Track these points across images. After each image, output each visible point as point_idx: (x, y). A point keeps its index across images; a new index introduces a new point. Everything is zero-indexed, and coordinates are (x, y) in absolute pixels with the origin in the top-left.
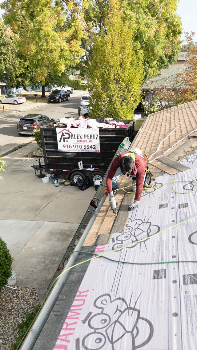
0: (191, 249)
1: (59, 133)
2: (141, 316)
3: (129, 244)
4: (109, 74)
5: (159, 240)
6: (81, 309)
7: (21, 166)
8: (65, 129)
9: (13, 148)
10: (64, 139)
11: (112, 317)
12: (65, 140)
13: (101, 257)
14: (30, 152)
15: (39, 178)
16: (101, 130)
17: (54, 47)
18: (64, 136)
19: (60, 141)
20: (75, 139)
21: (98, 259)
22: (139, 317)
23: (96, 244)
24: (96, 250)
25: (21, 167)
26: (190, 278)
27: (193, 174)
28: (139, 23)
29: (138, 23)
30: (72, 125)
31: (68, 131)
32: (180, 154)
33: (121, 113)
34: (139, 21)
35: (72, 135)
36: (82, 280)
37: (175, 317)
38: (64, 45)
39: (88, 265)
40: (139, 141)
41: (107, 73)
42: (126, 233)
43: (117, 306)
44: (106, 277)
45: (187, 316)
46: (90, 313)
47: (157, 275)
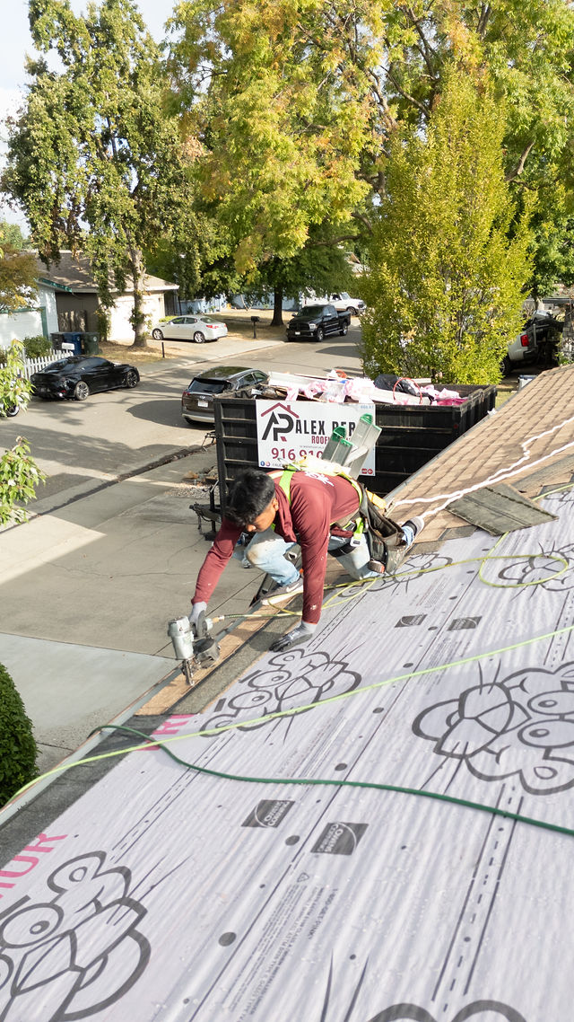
0: (402, 750)
1: (262, 415)
2: (138, 928)
3: (251, 718)
4: (424, 250)
5: (336, 713)
6: (10, 886)
7: (170, 505)
8: (279, 404)
9: (162, 456)
10: (276, 431)
11: (67, 920)
12: (280, 435)
13: (159, 747)
14: (201, 469)
15: (206, 540)
16: (383, 411)
17: (279, 177)
18: (277, 423)
19: (265, 438)
20: (306, 432)
21: (148, 752)
22: (131, 931)
23: (168, 713)
24: (161, 728)
25: (169, 508)
26: (340, 837)
27: (553, 535)
28: (538, 103)
29: (535, 103)
30: (303, 393)
31: (288, 409)
32: (553, 478)
33: (456, 365)
34: (540, 96)
35: (298, 422)
36: (68, 806)
37: (224, 945)
38: (311, 170)
39: (113, 766)
40: (468, 443)
41: (419, 247)
42: (264, 689)
43: (103, 888)
44: (131, 805)
45: (256, 949)
46: (26, 899)
47: (263, 814)
